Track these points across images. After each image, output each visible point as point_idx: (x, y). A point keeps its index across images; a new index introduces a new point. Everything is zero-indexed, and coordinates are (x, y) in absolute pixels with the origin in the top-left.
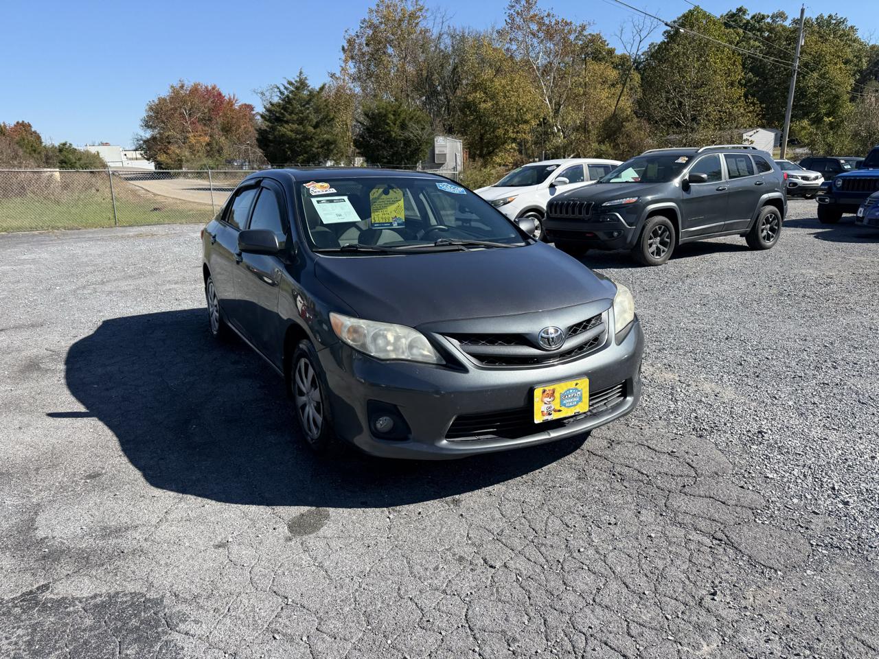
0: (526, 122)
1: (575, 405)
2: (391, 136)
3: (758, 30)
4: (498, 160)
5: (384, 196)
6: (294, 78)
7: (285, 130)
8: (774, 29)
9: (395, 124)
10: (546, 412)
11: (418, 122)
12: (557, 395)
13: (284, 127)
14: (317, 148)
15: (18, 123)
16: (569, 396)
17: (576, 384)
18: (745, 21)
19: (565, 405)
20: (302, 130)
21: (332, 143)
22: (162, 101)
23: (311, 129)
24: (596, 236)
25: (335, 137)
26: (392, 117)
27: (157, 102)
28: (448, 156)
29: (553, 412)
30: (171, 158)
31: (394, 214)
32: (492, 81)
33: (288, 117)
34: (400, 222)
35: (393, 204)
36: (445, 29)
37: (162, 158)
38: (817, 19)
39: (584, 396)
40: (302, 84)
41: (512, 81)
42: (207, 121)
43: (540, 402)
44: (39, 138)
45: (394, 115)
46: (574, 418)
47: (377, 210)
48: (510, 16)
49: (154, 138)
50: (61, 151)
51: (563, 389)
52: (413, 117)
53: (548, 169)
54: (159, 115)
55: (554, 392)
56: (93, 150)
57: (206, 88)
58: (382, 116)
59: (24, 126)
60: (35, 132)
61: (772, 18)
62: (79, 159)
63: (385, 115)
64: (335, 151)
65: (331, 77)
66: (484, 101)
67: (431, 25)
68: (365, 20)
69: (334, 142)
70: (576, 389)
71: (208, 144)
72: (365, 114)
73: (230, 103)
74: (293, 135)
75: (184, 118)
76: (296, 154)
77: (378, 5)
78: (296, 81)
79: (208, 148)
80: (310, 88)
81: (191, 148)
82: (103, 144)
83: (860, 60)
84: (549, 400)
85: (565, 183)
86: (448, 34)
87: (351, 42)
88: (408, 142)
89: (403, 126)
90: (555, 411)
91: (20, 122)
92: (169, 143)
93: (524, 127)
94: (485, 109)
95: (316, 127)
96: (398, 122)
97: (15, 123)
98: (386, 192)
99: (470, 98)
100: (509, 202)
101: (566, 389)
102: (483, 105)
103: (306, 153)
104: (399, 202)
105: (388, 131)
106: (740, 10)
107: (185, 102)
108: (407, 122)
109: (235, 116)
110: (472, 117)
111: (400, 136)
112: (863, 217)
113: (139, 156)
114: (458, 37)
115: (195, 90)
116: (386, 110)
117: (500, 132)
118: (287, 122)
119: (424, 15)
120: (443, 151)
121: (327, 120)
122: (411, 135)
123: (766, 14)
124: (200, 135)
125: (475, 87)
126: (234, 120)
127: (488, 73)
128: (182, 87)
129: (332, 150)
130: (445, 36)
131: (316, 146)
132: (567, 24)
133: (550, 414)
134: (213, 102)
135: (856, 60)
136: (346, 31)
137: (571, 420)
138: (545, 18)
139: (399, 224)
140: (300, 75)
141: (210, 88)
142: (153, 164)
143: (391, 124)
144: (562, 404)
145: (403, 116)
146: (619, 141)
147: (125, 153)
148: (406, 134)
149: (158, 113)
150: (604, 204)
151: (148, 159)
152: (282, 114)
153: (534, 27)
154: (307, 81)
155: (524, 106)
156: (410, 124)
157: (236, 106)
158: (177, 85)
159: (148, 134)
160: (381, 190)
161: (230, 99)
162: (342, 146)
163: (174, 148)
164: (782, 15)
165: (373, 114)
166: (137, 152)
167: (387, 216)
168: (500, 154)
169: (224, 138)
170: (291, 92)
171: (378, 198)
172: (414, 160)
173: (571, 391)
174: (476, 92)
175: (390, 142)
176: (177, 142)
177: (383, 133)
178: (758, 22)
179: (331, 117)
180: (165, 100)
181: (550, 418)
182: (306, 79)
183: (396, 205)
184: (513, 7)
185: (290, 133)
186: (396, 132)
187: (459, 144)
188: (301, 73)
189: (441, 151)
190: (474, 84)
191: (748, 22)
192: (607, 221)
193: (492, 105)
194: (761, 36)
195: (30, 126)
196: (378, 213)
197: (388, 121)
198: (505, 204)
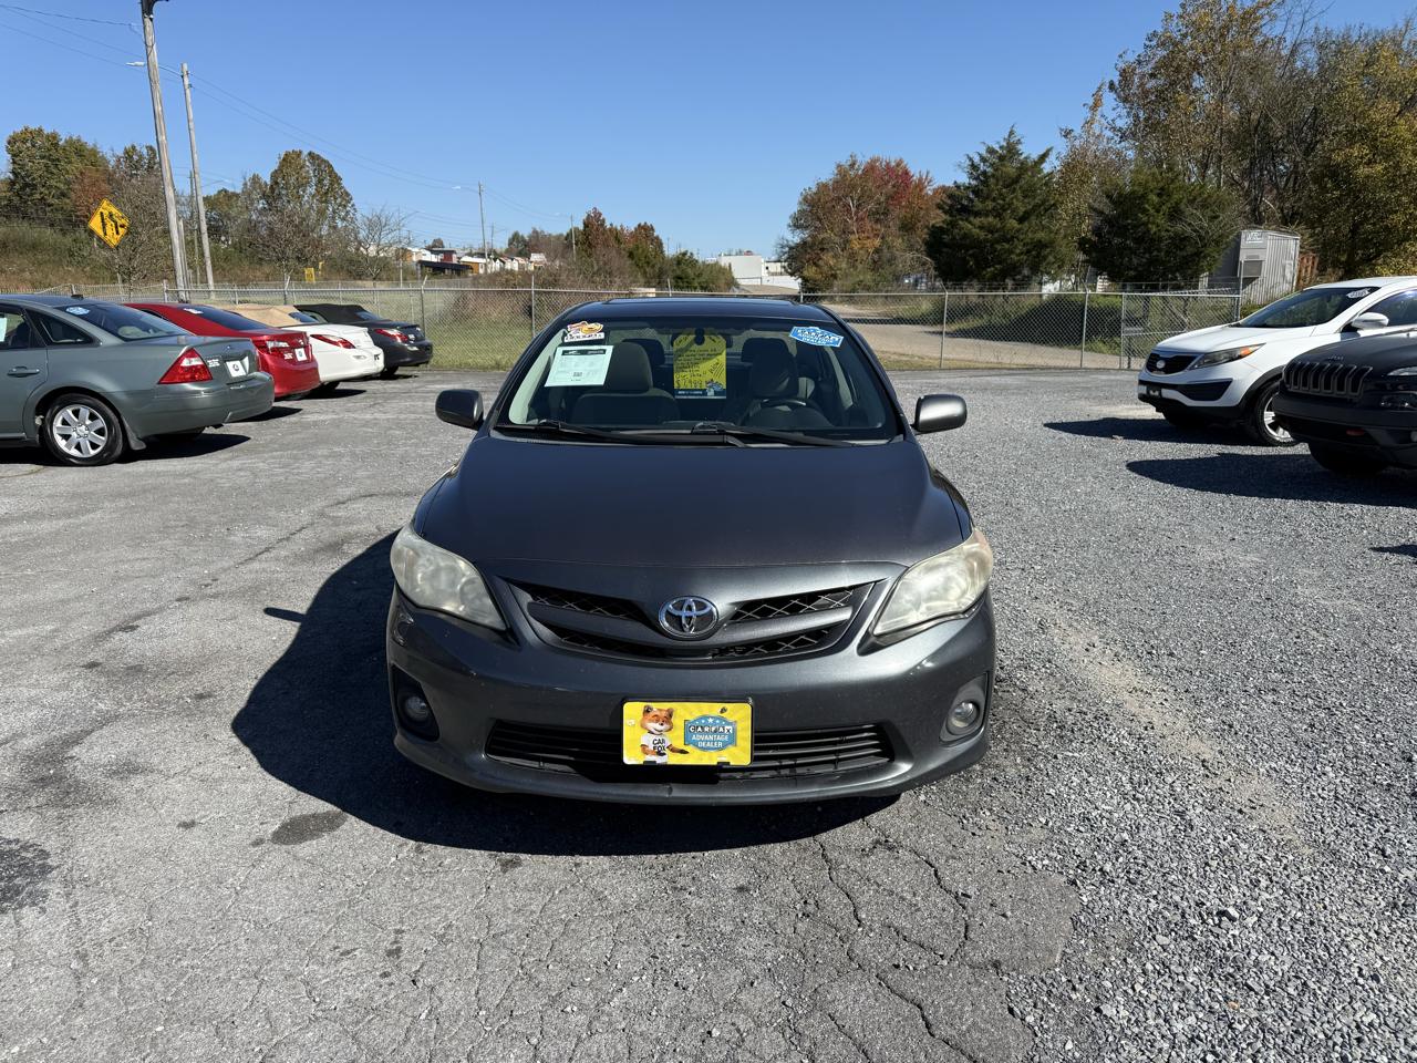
1: (719, 749)
2: (1148, 231)
5: (695, 347)
6: (998, 143)
7: (970, 226)
9: (1158, 211)
10: (651, 747)
11: (1204, 206)
12: (678, 722)
13: (970, 222)
14: (1018, 255)
15: (639, 225)
16: (706, 729)
17: (723, 710)
19: (695, 744)
20: (999, 225)
21: (1045, 246)
22: (823, 187)
23: (1015, 224)
24: (1368, 435)
25: (1052, 235)
26: (1155, 198)
27: (814, 190)
28: (1265, 264)
29: (667, 751)
30: (821, 273)
31: (709, 376)
32: (1392, 124)
33: (978, 205)
34: (718, 389)
35: (709, 359)
36: (1309, 34)
37: (810, 272)
39: (739, 734)
40: (1011, 150)
42: (880, 215)
43: (638, 727)
44: (660, 245)
45: (1159, 195)
46: (747, 774)
47: (682, 368)
49: (804, 243)
50: (679, 263)
51: (691, 713)
52: (1195, 199)
53: (1349, 295)
54: (818, 210)
55: (671, 716)
56: (724, 261)
57: (888, 164)
58: (1136, 199)
59: (645, 230)
60: (657, 238)
62: (699, 275)
63: (1144, 196)
64: (1051, 258)
65: (1065, 136)
66: (1368, 163)
67: (1279, 28)
68: (1155, 34)
69: (1050, 244)
70: (722, 719)
71: (877, 251)
72: (1108, 197)
73: (920, 185)
74: (982, 235)
75: (849, 210)
76: (982, 263)
77: (1183, 6)
78: (1001, 147)
79: (876, 256)
80: (1022, 157)
81: (852, 256)
82: (740, 253)
84: (659, 727)
85: (1378, 324)
86: (1313, 43)
87: (1125, 75)
88: (1180, 241)
89: (1175, 214)
90: (673, 750)
91: (643, 224)
92: (822, 250)
94: (1367, 177)
95: (1021, 220)
96: (1164, 208)
97: (636, 225)
98: (699, 341)
99: (1338, 158)
100: (1240, 357)
101: (698, 714)
102: (1363, 171)
103: (1000, 263)
104: (719, 357)
105: (1144, 224)
107: (853, 187)
108: (1182, 206)
109: (923, 206)
110: (1337, 193)
111: (1166, 231)
113: (779, 270)
114: (1333, 46)
115: (871, 168)
116: (1146, 188)
118: (977, 214)
119: (1273, 12)
120: (1258, 257)
121: (1046, 208)
122: (1189, 229)
124: (868, 238)
125: (1352, 137)
126: (922, 213)
127: (1384, 109)
128: (852, 165)
129: (1045, 258)
130: (1307, 47)
131: (1018, 251)
133: (660, 754)
134: (894, 186)
136: (1120, 56)
137: (738, 775)
139: (716, 393)
140: (1009, 136)
141: (893, 164)
142: (800, 280)
143: (1152, 211)
144: (687, 741)
145: (1176, 197)
147: (767, 265)
148: (1179, 227)
149: (813, 206)
150: (1391, 374)
151: (792, 275)
152: (971, 200)
154: (1019, 147)
156: (1189, 210)
157: (929, 191)
158: (845, 161)
159: (795, 238)
160: (692, 337)
161: (920, 180)
162: (1064, 250)
163: (828, 258)
165: (1120, 195)
166: (779, 264)
167: (697, 378)
169: (900, 241)
170: (992, 165)
171: (686, 349)
172: (1190, 272)
173: (711, 720)
174: (1352, 146)
175: (1147, 241)
176: (832, 248)
177: (1134, 227)
179: (1053, 202)
180: (825, 186)
181: (659, 760)
182: (1019, 142)
183: (714, 361)
185: (978, 231)
186: (1159, 224)
187: (1292, 243)
188: (1011, 133)
189: (1252, 257)
190: (1349, 132)
192: (1403, 408)
193: (1386, 168)
195: (652, 229)
196: (683, 374)
197: (1147, 206)
198: (1232, 359)
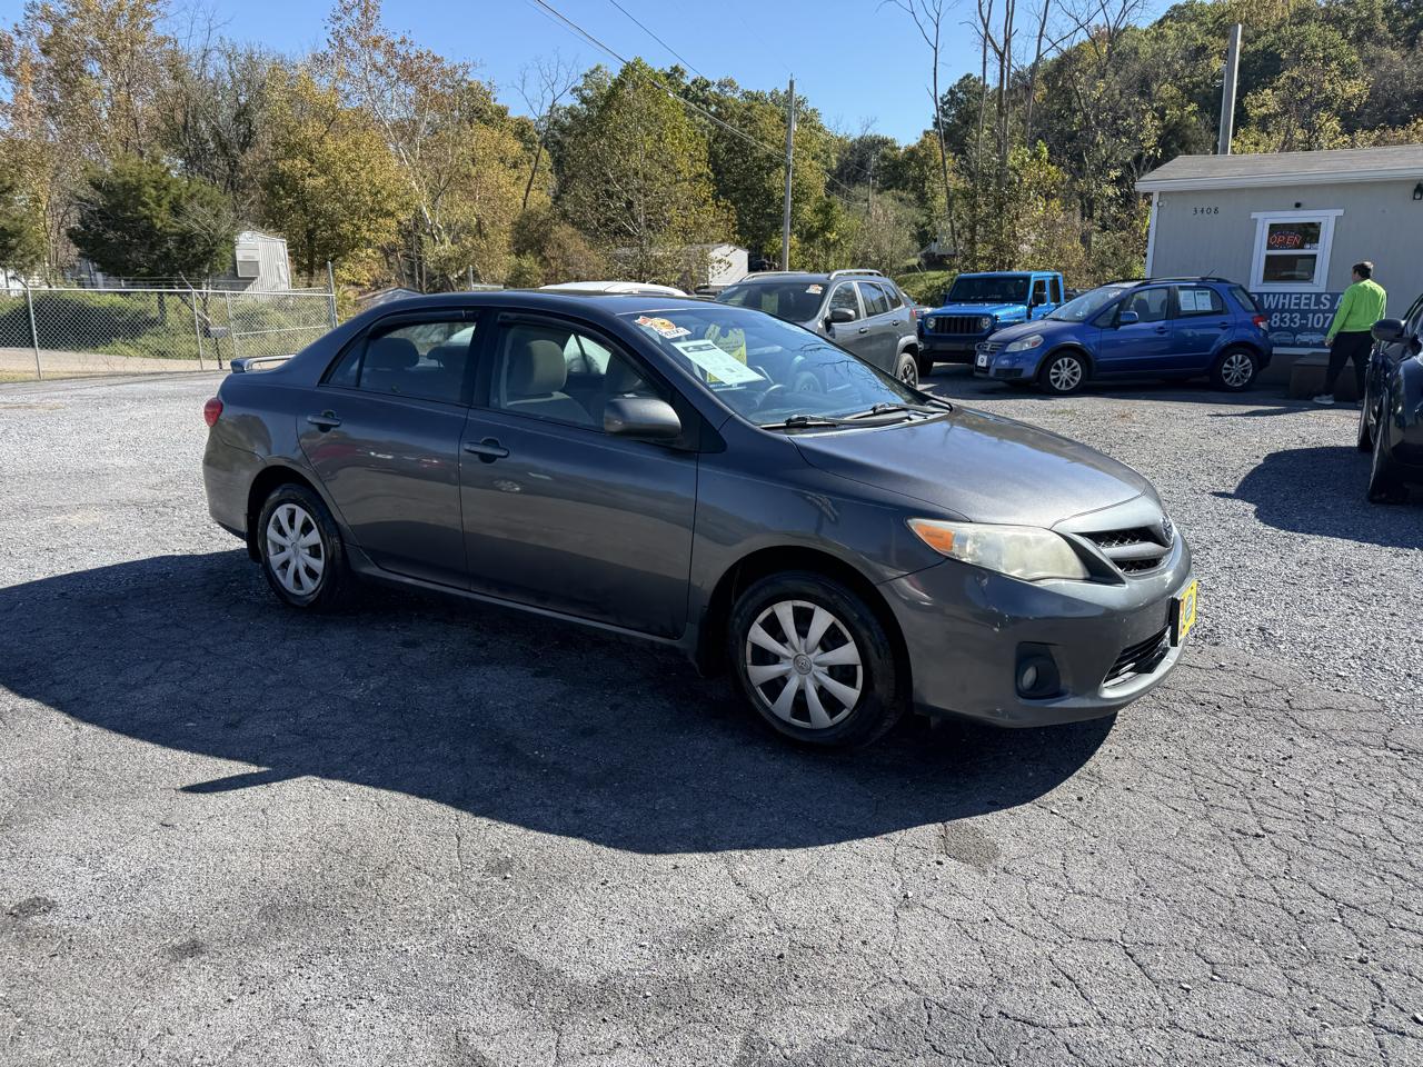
0: (390, 214)
2: (153, 226)
3: (704, 102)
4: (345, 275)
8: (722, 101)
9: (159, 205)
11: (207, 204)
18: (684, 87)
21: (12, 236)
25: (16, 223)
26: (152, 191)
28: (261, 264)
32: (321, 141)
36: (214, 42)
38: (771, 94)
41: (356, 144)
45: (155, 188)
48: (336, 34)
52: (194, 195)
58: (131, 190)
61: (719, 85)
63: (138, 188)
66: (310, 175)
68: (34, 5)
69: (17, 233)
83: (828, 157)
86: (221, 52)
88: (185, 239)
89: (176, 209)
93: (388, 222)
94: (313, 188)
96: (165, 202)
99: (283, 167)
102: (309, 182)
105: (146, 217)
106: (675, 69)
108: (183, 202)
110: (291, 201)
111: (171, 226)
112: (988, 368)
114: (241, 59)
116: (139, 181)
117: (346, 228)
119: (162, 10)
120: (253, 257)
122: (195, 226)
123: (710, 80)
125: (291, 151)
127: (312, 129)
130: (215, 54)
132: (435, 59)
135: (823, 156)
138: (397, 46)
143: (152, 205)
145: (173, 191)
146: (548, 253)
148: (184, 224)
153: (380, 59)
155: (383, 188)
156: (191, 206)
164: (730, 84)
165: (109, 184)
168: (347, 265)
174: (294, 158)
175: (150, 236)
177: (134, 220)
178: (702, 90)
179: (7, 184)
184: (339, 19)
186: (163, 219)
187: (280, 244)
189: (249, 257)
190: (288, 144)
191: (688, 89)
193: (326, 182)
194: (708, 111)
197: (144, 199)
